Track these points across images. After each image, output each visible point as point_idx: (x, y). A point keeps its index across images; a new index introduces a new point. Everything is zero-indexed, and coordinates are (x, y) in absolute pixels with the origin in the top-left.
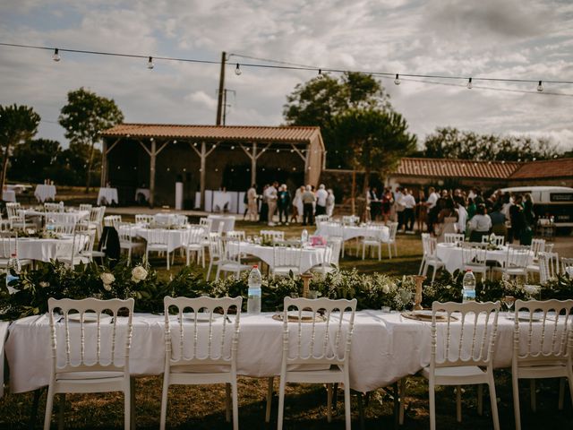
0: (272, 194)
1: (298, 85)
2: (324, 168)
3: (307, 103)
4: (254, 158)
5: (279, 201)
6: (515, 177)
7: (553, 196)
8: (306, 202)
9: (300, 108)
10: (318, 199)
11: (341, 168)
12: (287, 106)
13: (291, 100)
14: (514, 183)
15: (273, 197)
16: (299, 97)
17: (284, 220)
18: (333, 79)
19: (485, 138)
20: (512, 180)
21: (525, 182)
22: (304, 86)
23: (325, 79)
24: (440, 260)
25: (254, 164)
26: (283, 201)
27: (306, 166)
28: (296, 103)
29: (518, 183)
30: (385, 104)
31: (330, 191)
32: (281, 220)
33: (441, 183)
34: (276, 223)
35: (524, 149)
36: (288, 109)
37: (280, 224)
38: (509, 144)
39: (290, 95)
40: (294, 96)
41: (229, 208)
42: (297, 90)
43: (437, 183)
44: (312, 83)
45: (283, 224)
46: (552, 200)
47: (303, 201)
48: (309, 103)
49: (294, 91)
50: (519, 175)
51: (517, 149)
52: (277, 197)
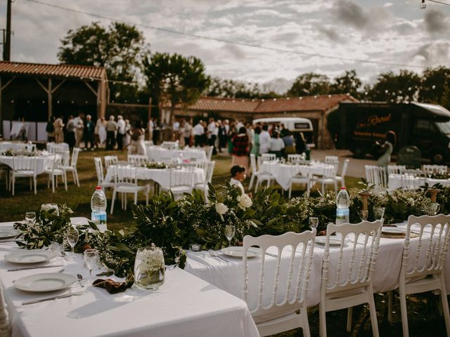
0: (79, 123)
1: (70, 31)
2: (108, 102)
3: (79, 47)
4: (50, 92)
5: (85, 129)
6: (258, 111)
7: (296, 125)
8: (109, 129)
9: (73, 51)
10: (119, 128)
11: (127, 103)
12: (61, 48)
13: (65, 43)
14: (258, 116)
15: (80, 126)
16: (71, 41)
17: (89, 146)
18: (101, 28)
19: (226, 81)
20: (257, 113)
21: (266, 115)
22: (75, 31)
23: (95, 28)
24: (271, 175)
25: (50, 97)
26: (89, 130)
27: (98, 100)
28: (70, 46)
29: (261, 116)
30: (146, 51)
31: (128, 121)
32: (86, 146)
33: (205, 115)
34: (83, 148)
35: (254, 90)
36: (62, 51)
37: (85, 149)
38: (243, 87)
39: (63, 39)
40: (67, 40)
41: (26, 135)
42: (70, 35)
43: (202, 116)
44: (82, 30)
45: (89, 150)
46: (296, 128)
47: (106, 129)
48: (81, 47)
49: (67, 35)
50: (262, 110)
51: (249, 90)
52: (83, 126)
